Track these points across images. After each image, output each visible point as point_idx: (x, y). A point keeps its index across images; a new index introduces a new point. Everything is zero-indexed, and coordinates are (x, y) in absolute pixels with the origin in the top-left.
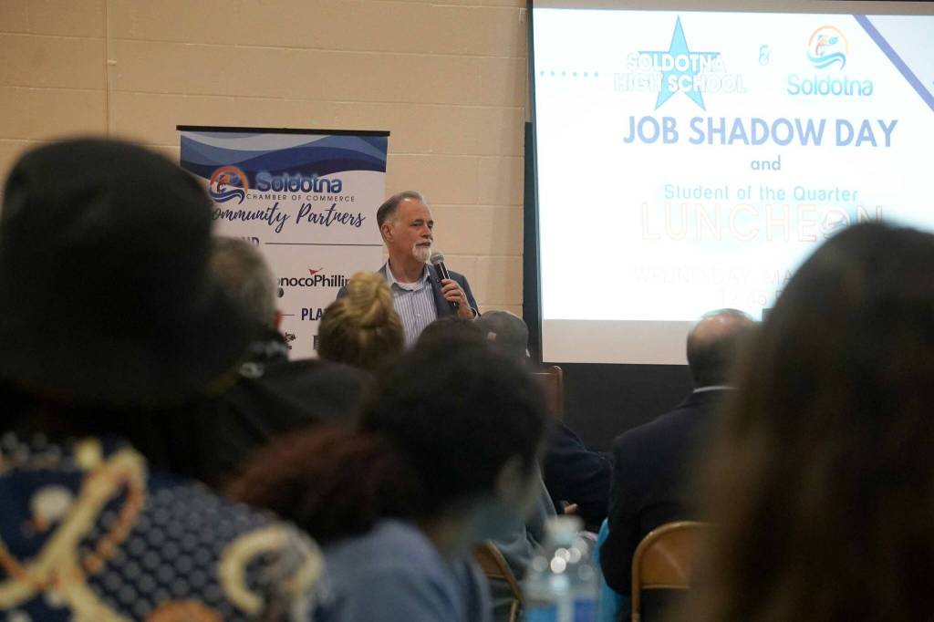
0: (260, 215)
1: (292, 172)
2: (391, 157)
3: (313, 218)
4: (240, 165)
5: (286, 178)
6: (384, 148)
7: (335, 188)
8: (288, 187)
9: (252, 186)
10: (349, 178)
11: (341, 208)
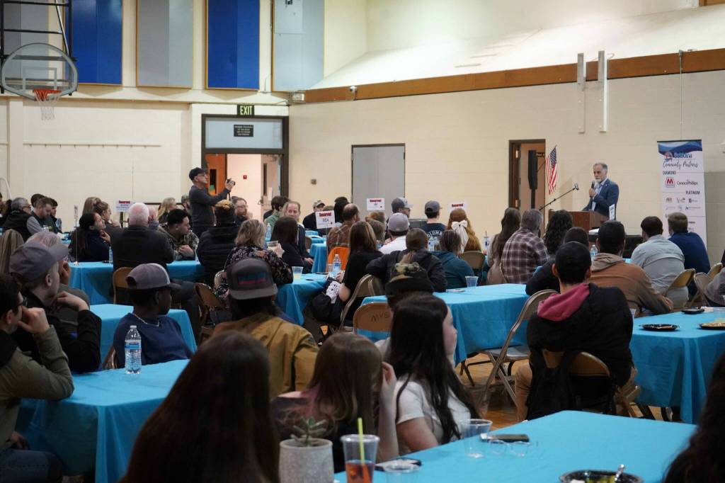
0: (675, 165)
1: (681, 152)
2: (703, 146)
3: (687, 165)
4: (671, 151)
5: (680, 154)
6: (701, 144)
7: (691, 156)
8: (680, 157)
9: (674, 157)
10: (693, 153)
11: (692, 162)
